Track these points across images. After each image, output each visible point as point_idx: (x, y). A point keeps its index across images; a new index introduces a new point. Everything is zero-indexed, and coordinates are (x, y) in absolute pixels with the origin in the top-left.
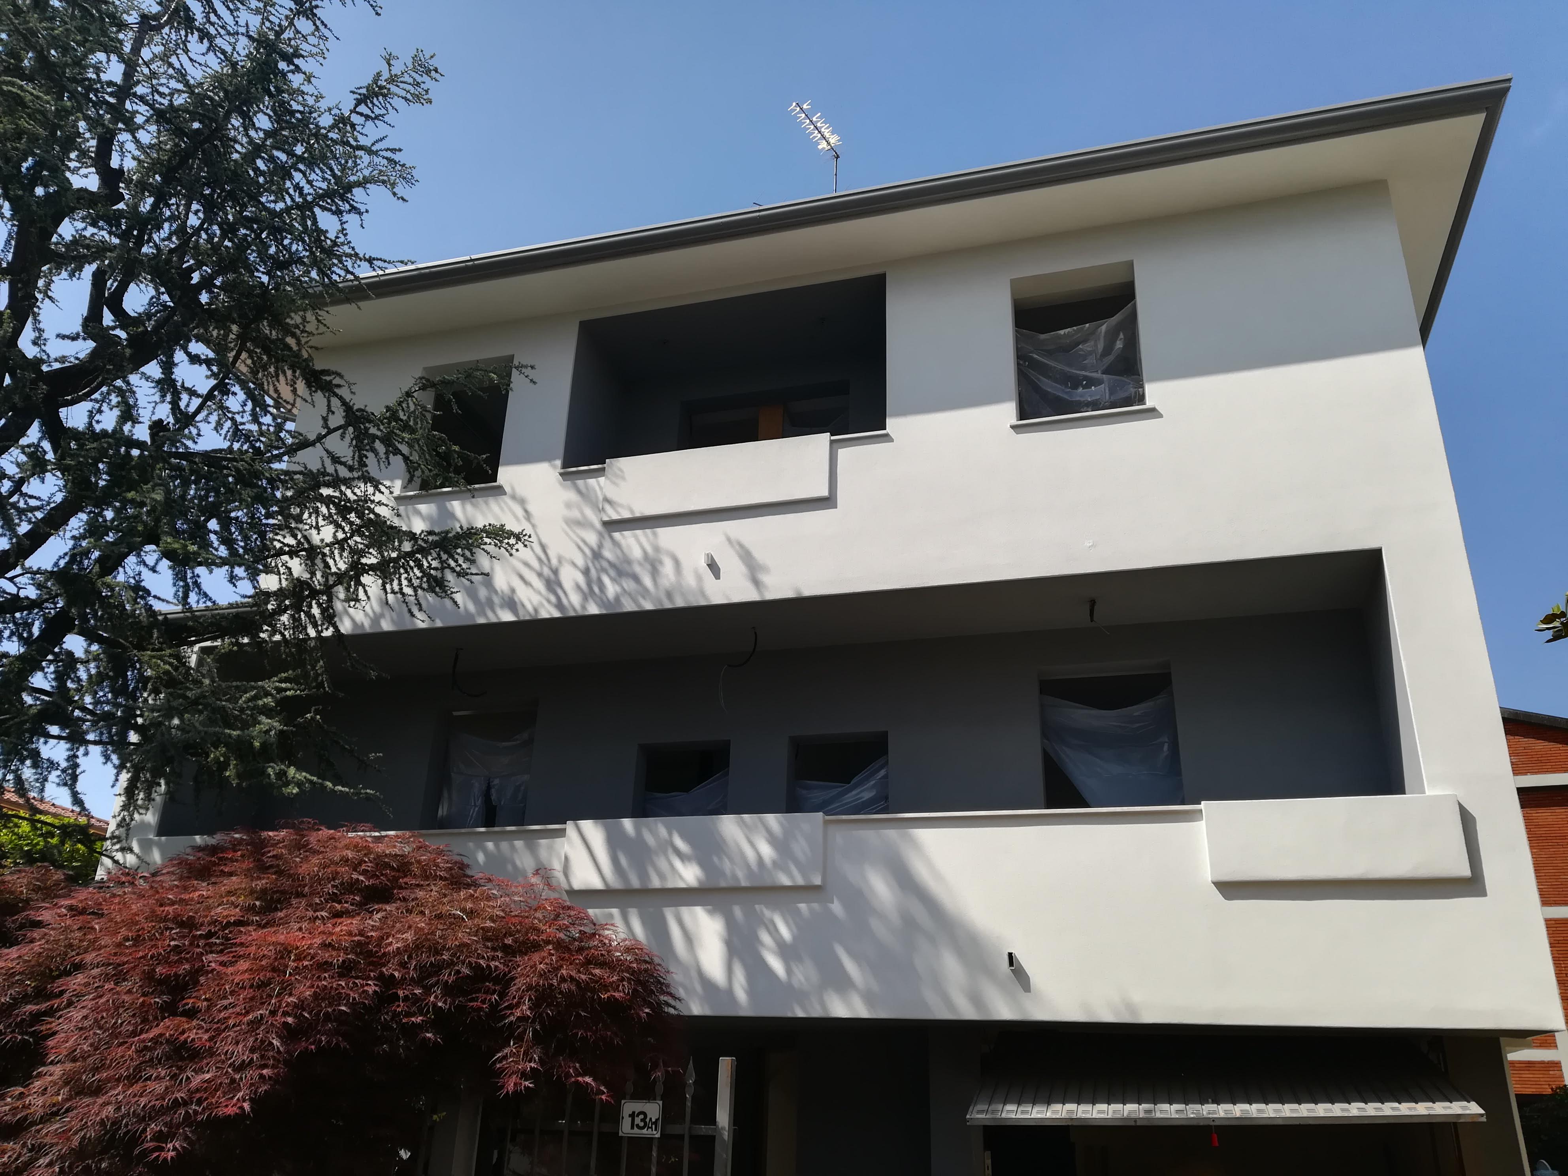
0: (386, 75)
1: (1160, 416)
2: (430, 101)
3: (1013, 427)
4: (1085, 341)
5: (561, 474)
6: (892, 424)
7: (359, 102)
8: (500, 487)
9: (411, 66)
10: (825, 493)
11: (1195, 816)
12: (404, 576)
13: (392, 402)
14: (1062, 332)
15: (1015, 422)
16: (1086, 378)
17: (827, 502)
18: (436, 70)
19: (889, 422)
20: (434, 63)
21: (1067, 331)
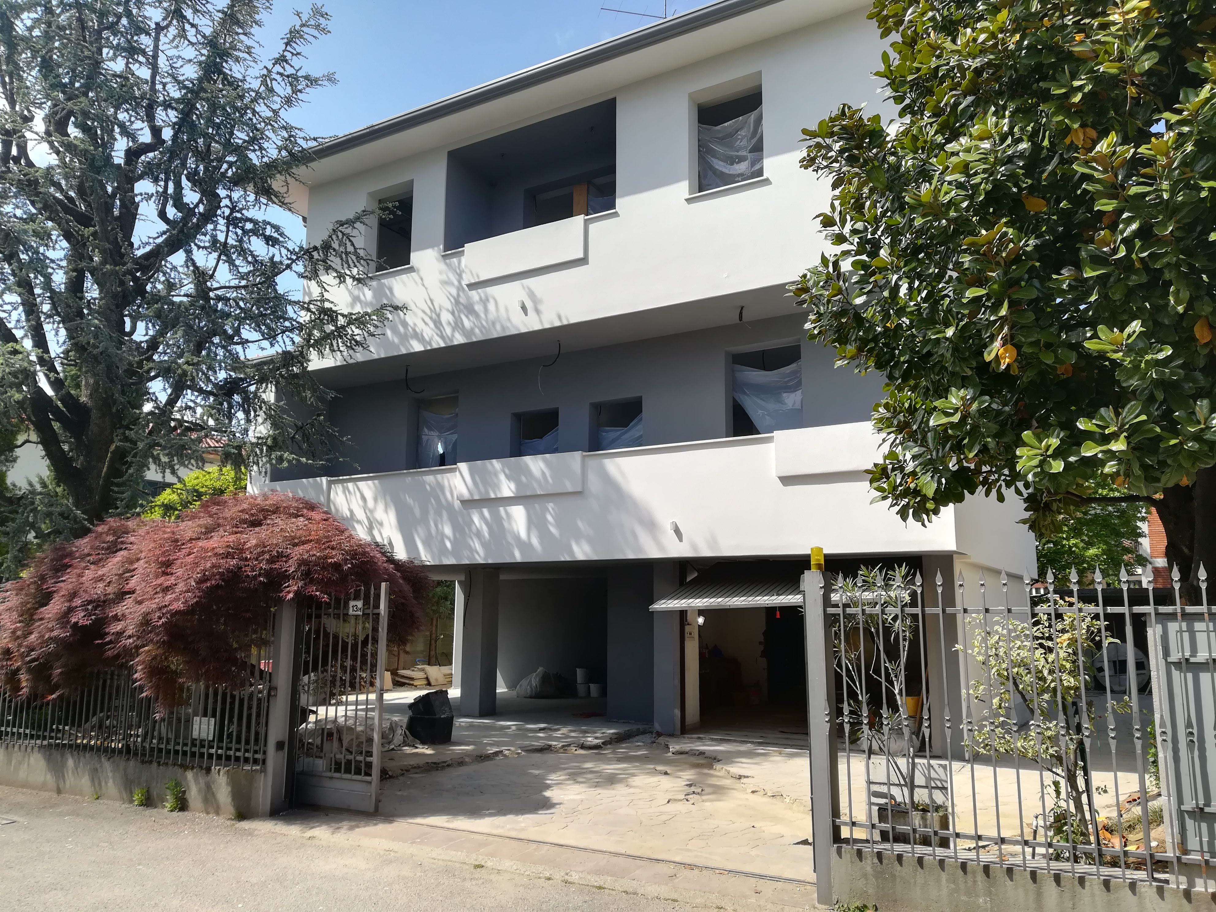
0: (299, 23)
1: (770, 183)
2: (329, 32)
3: (686, 200)
4: (741, 129)
5: (443, 256)
6: (620, 203)
7: (287, 44)
8: (412, 268)
9: (312, 14)
10: (581, 255)
11: (769, 440)
12: (340, 341)
13: (325, 237)
14: (726, 124)
15: (688, 196)
16: (737, 157)
17: (583, 261)
18: (327, 14)
19: (618, 202)
20: (324, 10)
21: (729, 123)
